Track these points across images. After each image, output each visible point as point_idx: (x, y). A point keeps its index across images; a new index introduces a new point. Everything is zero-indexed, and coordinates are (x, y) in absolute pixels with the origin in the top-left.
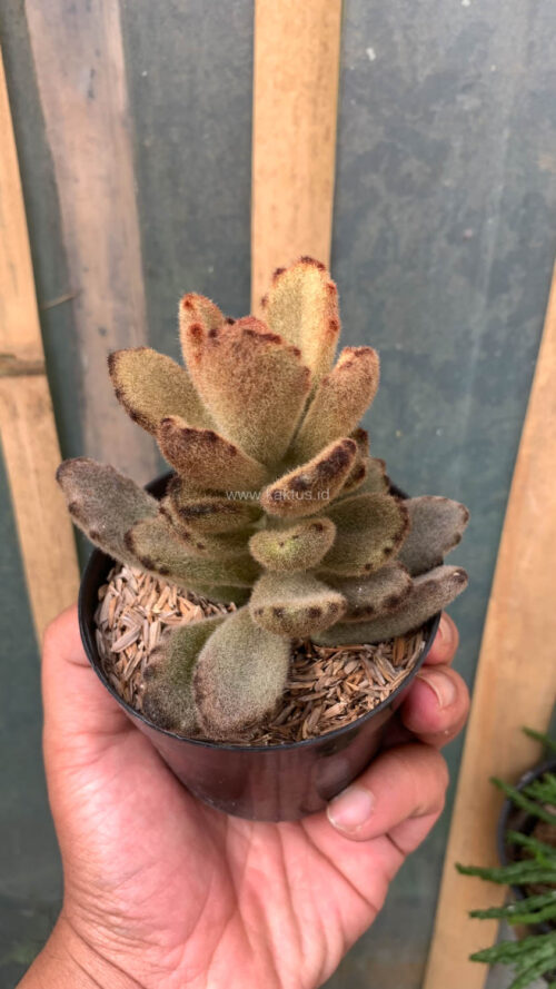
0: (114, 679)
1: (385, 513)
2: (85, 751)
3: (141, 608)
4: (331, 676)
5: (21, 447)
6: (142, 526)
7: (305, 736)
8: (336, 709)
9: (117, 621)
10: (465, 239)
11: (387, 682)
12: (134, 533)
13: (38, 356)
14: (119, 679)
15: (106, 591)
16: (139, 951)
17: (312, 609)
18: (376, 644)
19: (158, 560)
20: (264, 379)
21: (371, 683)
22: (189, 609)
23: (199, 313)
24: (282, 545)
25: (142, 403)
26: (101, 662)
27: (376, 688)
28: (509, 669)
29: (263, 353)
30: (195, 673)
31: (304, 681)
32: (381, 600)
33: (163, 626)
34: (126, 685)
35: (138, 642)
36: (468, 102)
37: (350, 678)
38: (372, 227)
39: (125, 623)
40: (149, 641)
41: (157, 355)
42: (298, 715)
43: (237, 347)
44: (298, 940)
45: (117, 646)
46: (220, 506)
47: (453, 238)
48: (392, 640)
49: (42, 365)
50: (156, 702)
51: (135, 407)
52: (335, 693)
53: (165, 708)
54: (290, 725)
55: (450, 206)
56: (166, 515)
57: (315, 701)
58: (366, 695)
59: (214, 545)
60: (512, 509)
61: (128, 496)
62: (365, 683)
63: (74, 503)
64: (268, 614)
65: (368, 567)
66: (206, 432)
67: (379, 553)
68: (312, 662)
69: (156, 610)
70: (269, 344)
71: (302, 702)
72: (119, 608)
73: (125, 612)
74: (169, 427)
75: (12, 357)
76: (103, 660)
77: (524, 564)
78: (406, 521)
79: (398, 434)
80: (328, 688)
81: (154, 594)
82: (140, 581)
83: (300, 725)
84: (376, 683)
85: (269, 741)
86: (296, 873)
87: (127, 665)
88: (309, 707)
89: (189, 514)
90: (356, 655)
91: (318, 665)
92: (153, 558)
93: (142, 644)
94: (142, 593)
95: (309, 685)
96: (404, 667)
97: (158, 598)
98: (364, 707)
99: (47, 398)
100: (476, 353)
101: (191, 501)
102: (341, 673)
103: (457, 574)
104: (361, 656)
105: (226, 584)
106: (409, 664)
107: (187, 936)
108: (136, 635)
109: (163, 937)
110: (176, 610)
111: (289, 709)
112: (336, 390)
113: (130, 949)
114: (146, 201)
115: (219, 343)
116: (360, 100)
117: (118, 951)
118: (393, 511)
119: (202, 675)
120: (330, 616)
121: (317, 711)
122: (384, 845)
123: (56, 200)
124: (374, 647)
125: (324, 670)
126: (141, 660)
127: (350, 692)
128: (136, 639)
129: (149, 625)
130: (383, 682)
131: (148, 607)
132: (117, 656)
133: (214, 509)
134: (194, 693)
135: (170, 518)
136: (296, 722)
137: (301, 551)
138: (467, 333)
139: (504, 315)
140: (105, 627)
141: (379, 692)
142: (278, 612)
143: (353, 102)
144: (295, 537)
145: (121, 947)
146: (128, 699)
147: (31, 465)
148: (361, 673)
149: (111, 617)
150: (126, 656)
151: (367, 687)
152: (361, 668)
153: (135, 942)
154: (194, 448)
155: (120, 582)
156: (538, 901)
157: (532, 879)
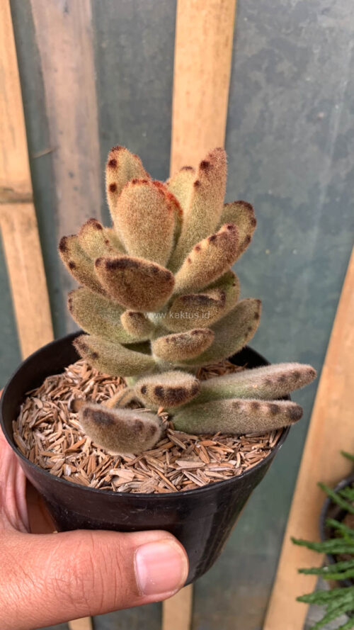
5: (16, 250)
10: (319, 119)
13: (28, 190)
28: (334, 412)
36: (325, 22)
38: (255, 108)
47: (311, 118)
49: (31, 196)
55: (309, 95)
60: (341, 307)
75: (11, 190)
77: (348, 343)
79: (267, 252)
99: (34, 219)
100: (323, 199)
114: (102, 85)
116: (251, 18)
123: (42, 83)
138: (317, 184)
139: (343, 174)
143: (246, 19)
147: (23, 263)
156: (344, 565)
157: (341, 551)
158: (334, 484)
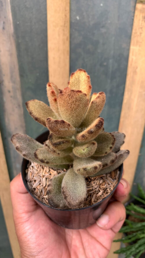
0: (35, 196)
1: (108, 137)
2: (25, 218)
3: (39, 174)
4: (97, 185)
6: (39, 150)
7: (93, 203)
8: (100, 194)
9: (33, 179)
10: (104, 65)
11: (112, 184)
12: (37, 153)
14: (37, 195)
15: (28, 171)
17: (95, 167)
18: (107, 174)
19: (45, 159)
20: (77, 103)
21: (108, 185)
22: (53, 172)
23: (53, 87)
24: (84, 150)
25: (38, 115)
26: (30, 191)
27: (109, 186)
29: (77, 96)
30: (62, 190)
31: (89, 187)
32: (109, 161)
33: (46, 179)
34: (39, 197)
35: (40, 184)
37: (102, 185)
38: (80, 63)
39: (36, 179)
40: (43, 183)
41: (39, 101)
42: (90, 197)
43: (69, 95)
45: (34, 186)
46: (64, 141)
47: (101, 65)
48: (111, 172)
50: (52, 200)
51: (36, 116)
52: (98, 189)
53: (55, 202)
54: (88, 200)
55: (100, 57)
56: (48, 146)
57: (94, 192)
58: (107, 188)
59: (62, 153)
61: (32, 143)
62: (106, 185)
63: (17, 147)
64: (82, 170)
65: (106, 153)
66: (61, 120)
67: (109, 148)
68: (90, 182)
69: (43, 174)
70: (79, 93)
71: (90, 194)
72: (33, 175)
73: (35, 176)
74: (50, 121)
76: (31, 191)
78: (115, 139)
80: (96, 188)
81: (42, 170)
82: (37, 167)
83: (91, 200)
84: (109, 184)
85: (83, 206)
87: (38, 192)
88: (92, 194)
89: (55, 145)
90: (102, 178)
91: (92, 182)
92: (44, 159)
94: (38, 170)
95: (91, 188)
96: (115, 179)
97: (43, 170)
98: (107, 192)
101: (56, 141)
102: (99, 184)
103: (127, 151)
104: (103, 178)
105: (64, 163)
108: (39, 182)
110: (49, 173)
111: (87, 196)
112: (96, 104)
115: (63, 95)
116: (76, 30)
118: (110, 136)
119: (65, 190)
120: (99, 168)
121: (95, 195)
124: (106, 175)
125: (94, 183)
127: (103, 188)
129: (42, 179)
130: (111, 184)
131: (41, 174)
132: (35, 189)
133: (63, 143)
134: (64, 197)
135: (49, 147)
136: (89, 199)
137: (90, 151)
139: (115, 85)
140: (29, 181)
141: (110, 187)
142: (85, 169)
143: (74, 30)
144: (87, 147)
148: (104, 182)
149: (31, 178)
150: (37, 188)
151: (107, 186)
152: (104, 181)
154: (59, 125)
155: (31, 168)
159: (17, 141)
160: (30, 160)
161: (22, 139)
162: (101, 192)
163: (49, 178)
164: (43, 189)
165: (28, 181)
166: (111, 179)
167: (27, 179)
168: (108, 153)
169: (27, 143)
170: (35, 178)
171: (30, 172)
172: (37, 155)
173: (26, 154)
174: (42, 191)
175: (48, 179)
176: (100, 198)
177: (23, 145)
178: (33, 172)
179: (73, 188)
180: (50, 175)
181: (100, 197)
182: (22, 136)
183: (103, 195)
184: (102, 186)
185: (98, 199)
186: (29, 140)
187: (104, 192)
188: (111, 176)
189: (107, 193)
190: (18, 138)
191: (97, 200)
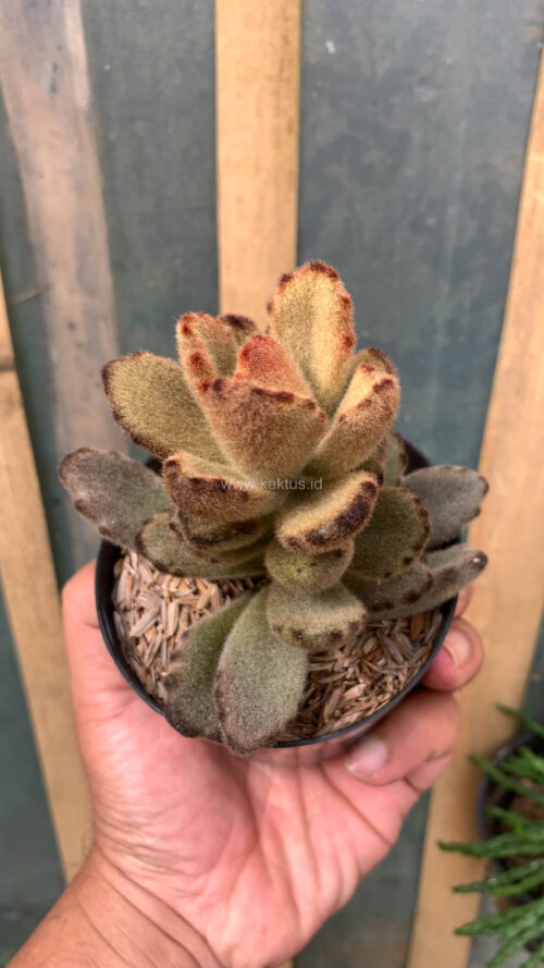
0: (136, 665)
2: (109, 707)
3: (157, 587)
4: (350, 655)
6: (152, 525)
7: (326, 721)
8: (356, 691)
9: (134, 601)
11: (405, 659)
12: (144, 535)
13: (7, 351)
14: (141, 665)
15: (121, 567)
16: (165, 877)
17: (332, 633)
18: (394, 620)
19: (172, 564)
21: (390, 660)
22: (206, 587)
23: (199, 338)
26: (120, 649)
27: (394, 666)
29: (274, 414)
30: (216, 685)
31: (323, 662)
32: (400, 596)
33: (181, 607)
34: (148, 672)
35: (156, 624)
37: (370, 658)
39: (143, 605)
40: (167, 623)
41: (154, 360)
42: (318, 698)
43: (245, 407)
44: (316, 872)
45: (134, 631)
48: (411, 617)
49: (12, 361)
51: (137, 431)
52: (354, 673)
54: (311, 708)
56: (176, 531)
57: (334, 682)
58: (383, 676)
62: (382, 662)
63: (80, 501)
64: (286, 632)
65: (388, 575)
66: (216, 482)
67: (400, 563)
69: (173, 589)
70: (282, 405)
71: (322, 685)
72: (135, 588)
73: (142, 593)
76: (123, 645)
78: (427, 529)
80: (346, 669)
83: (321, 708)
84: (394, 661)
86: (314, 810)
87: (148, 652)
88: (329, 688)
89: (199, 541)
90: (374, 632)
92: (166, 562)
93: (160, 627)
94: (157, 572)
95: (328, 667)
96: (422, 643)
98: (384, 687)
101: (202, 528)
102: (360, 653)
103: (476, 560)
104: (378, 633)
106: (426, 640)
107: (211, 865)
108: (154, 617)
109: (188, 867)
110: (194, 588)
111: (310, 692)
112: (354, 429)
113: (158, 876)
117: (147, 878)
119: (223, 688)
121: (337, 692)
122: (400, 786)
124: (392, 623)
126: (161, 644)
127: (369, 673)
128: (153, 622)
129: (167, 605)
130: (402, 659)
131: (164, 586)
132: (137, 641)
135: (180, 535)
136: (316, 705)
137: (320, 578)
140: (122, 607)
141: (398, 670)
142: (298, 635)
144: (312, 564)
145: (148, 874)
146: (149, 689)
148: (379, 651)
149: (128, 597)
150: (146, 639)
151: (385, 666)
152: (379, 646)
153: (162, 870)
154: (204, 498)
155: (134, 556)
156: (518, 873)
157: (511, 851)
158: (491, 755)
159: (81, 479)
160: (124, 547)
161: (99, 472)
162: (363, 685)
163: (190, 606)
164: (165, 644)
165: (119, 605)
166: (406, 640)
167: (116, 599)
168: (395, 575)
169: (118, 485)
170: (143, 600)
171: (129, 573)
172: (145, 543)
173: (110, 529)
174: (159, 650)
175: (185, 610)
176: (352, 707)
177: (101, 492)
178: (137, 577)
179: (257, 678)
180: (196, 597)
181: (354, 704)
182: (102, 457)
183: (365, 698)
184: (370, 665)
185: (348, 710)
186: (126, 475)
187: (372, 687)
188: (409, 627)
189: (382, 692)
190: (85, 468)
191: (343, 711)
